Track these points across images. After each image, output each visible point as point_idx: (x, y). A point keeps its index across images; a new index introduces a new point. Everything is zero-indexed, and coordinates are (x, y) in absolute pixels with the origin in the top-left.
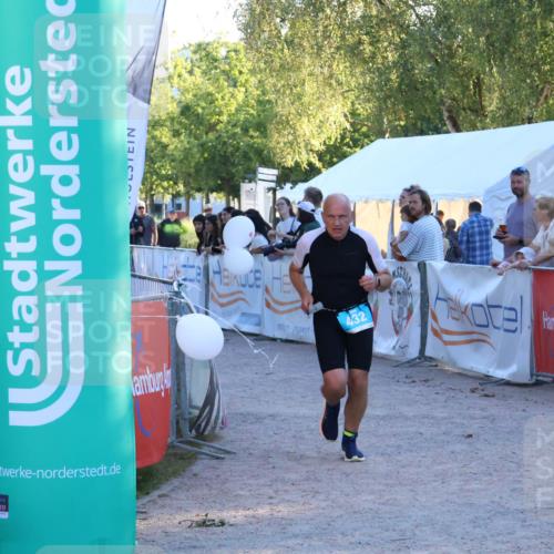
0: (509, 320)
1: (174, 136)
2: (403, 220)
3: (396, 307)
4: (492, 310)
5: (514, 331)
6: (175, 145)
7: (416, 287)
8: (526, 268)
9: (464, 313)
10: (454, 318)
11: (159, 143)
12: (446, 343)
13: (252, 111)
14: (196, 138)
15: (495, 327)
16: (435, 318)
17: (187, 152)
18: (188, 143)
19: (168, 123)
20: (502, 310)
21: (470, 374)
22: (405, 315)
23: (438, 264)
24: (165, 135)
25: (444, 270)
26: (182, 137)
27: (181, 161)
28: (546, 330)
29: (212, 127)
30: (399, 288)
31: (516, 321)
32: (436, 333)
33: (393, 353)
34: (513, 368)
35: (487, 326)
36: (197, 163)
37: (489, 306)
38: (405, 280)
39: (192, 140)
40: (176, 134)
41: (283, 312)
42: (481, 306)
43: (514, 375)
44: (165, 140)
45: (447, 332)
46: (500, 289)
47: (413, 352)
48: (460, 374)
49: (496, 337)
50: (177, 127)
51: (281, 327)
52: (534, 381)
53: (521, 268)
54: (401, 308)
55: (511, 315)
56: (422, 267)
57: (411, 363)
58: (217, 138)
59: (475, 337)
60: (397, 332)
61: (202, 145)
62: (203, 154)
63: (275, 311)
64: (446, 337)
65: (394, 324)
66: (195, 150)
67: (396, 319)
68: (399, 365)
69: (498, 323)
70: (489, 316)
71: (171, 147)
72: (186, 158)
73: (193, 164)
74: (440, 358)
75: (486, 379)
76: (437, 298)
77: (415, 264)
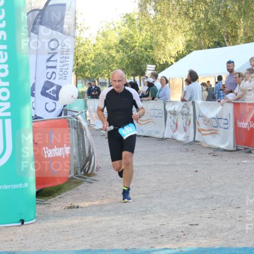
0: (225, 124)
1: (117, 53)
2: (186, 84)
3: (185, 120)
4: (219, 120)
5: (227, 128)
6: (118, 57)
7: (191, 112)
8: (231, 102)
9: (209, 122)
10: (205, 124)
11: (111, 56)
12: (203, 135)
13: (149, 41)
14: (126, 53)
15: (220, 127)
16: (199, 125)
17: (122, 59)
18: (123, 55)
19: (114, 47)
20: (222, 120)
21: (212, 147)
22: (188, 124)
23: (199, 102)
24: (113, 53)
25: (201, 104)
26: (121, 53)
27: (120, 63)
28: (239, 128)
29: (133, 48)
30: (186, 112)
31: (227, 124)
32: (199, 131)
33: (184, 140)
34: (227, 144)
35: (217, 127)
36: (127, 64)
37: (218, 119)
38: (187, 108)
39: (124, 54)
40: (118, 52)
41: (143, 125)
42: (215, 118)
43: (228, 146)
44: (113, 55)
45: (204, 130)
46: (222, 111)
47: (191, 139)
48: (208, 147)
49: (221, 131)
50: (118, 49)
51: (142, 130)
52: (235, 149)
53: (229, 102)
54: (186, 121)
55: (226, 122)
56: (193, 103)
57: (190, 144)
58: (134, 53)
59: (213, 131)
60: (185, 131)
61: (129, 56)
62: (129, 60)
63: (140, 124)
64: (203, 132)
65: (184, 128)
66: (126, 58)
67: (185, 126)
68: (185, 144)
69: (221, 125)
70: (218, 123)
71: (116, 58)
72: (122, 61)
73: (125, 64)
74: (200, 141)
75: (218, 149)
76: (199, 116)
77: (191, 102)
